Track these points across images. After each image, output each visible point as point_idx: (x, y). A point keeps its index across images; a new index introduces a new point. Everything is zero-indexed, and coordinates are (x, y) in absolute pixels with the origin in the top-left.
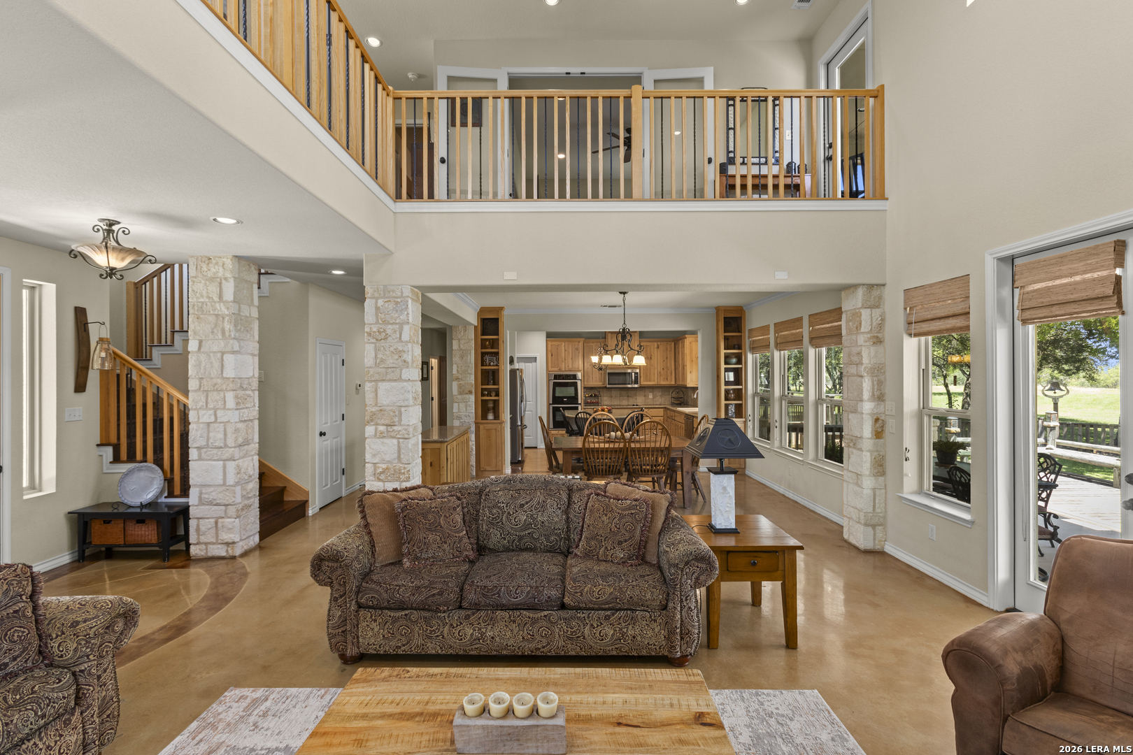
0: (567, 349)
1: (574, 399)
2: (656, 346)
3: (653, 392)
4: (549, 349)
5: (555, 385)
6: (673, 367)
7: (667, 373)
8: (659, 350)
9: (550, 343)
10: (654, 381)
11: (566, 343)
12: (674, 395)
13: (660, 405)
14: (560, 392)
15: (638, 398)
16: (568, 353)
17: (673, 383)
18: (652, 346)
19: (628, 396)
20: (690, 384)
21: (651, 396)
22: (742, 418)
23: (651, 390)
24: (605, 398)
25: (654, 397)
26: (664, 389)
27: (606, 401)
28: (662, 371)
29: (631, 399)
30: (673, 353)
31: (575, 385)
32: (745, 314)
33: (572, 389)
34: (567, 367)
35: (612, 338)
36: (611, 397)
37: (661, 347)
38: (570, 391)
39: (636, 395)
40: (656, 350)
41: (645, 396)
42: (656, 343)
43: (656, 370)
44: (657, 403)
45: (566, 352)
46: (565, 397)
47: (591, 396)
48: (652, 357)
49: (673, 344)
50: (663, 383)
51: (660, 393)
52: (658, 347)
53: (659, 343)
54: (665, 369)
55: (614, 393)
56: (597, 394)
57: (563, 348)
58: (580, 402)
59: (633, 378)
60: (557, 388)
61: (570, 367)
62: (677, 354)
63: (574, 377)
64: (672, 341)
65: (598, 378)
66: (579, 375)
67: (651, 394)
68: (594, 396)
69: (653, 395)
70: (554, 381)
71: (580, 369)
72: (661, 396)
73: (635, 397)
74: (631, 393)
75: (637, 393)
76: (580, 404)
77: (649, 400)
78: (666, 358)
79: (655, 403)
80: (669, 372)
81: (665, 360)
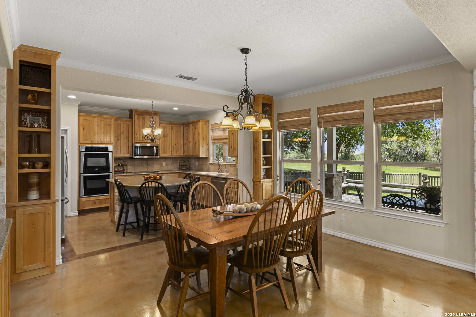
0: (99, 124)
1: (106, 169)
2: (171, 128)
4: (81, 122)
5: (87, 156)
6: (182, 143)
7: (178, 147)
8: (173, 131)
9: (81, 118)
10: (169, 153)
11: (99, 119)
12: (182, 163)
13: (171, 170)
14: (91, 162)
15: (155, 166)
16: (101, 128)
17: (182, 154)
18: (168, 128)
19: (148, 165)
20: (203, 155)
21: (164, 164)
22: (271, 178)
23: (166, 160)
25: (167, 165)
26: (174, 159)
27: (130, 168)
28: (175, 146)
29: (149, 167)
30: (182, 133)
31: (107, 156)
32: (273, 102)
33: (104, 159)
34: (98, 140)
35: (138, 119)
37: (174, 128)
38: (102, 161)
39: (153, 164)
40: (170, 130)
41: (160, 164)
42: (170, 126)
43: (171, 145)
44: (169, 169)
45: (99, 127)
46: (97, 167)
47: (119, 165)
48: (168, 135)
49: (182, 127)
50: (175, 154)
51: (171, 162)
52: (172, 128)
53: (173, 125)
54: (177, 145)
55: (137, 162)
56: (123, 163)
57: (96, 123)
58: (110, 171)
59: (155, 151)
60: (88, 159)
61: (102, 140)
62: (186, 134)
63: (106, 149)
64: (182, 125)
65: (125, 151)
66: (110, 148)
67: (165, 162)
68: (121, 165)
69: (166, 163)
70: (86, 152)
71: (112, 143)
72: (172, 164)
73: (153, 166)
74: (150, 162)
75: (155, 162)
76: (111, 172)
77: (163, 167)
78: (177, 136)
79: (167, 170)
80: (179, 146)
81: (177, 138)
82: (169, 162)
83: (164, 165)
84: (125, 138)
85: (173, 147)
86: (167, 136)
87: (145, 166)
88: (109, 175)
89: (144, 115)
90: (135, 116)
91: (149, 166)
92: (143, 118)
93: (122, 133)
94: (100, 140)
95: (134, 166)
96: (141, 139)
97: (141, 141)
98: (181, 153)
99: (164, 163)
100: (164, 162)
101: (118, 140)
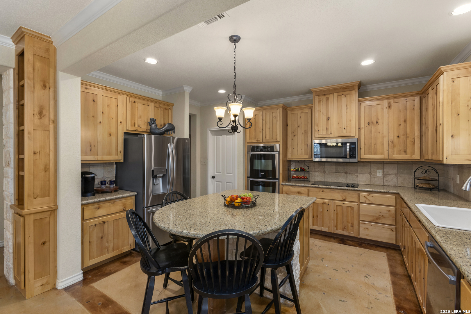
0: (264, 119)
1: (271, 173)
2: (386, 106)
3: (383, 169)
5: (253, 158)
6: (417, 133)
7: (405, 142)
8: (391, 111)
10: (382, 154)
11: (264, 112)
12: (419, 174)
13: (395, 187)
15: (360, 175)
16: (266, 122)
17: (417, 156)
18: (379, 106)
19: (346, 173)
20: (449, 159)
23: (380, 166)
24: (317, 174)
25: (385, 175)
27: (317, 176)
28: (396, 140)
29: (349, 176)
30: (417, 112)
31: (273, 157)
33: (270, 162)
34: (264, 138)
35: (319, 102)
36: (324, 172)
37: (394, 105)
38: (268, 164)
40: (385, 111)
41: (370, 173)
42: (385, 102)
43: (386, 139)
45: (264, 122)
46: (262, 171)
47: (297, 170)
48: (379, 121)
49: (417, 99)
50: (397, 156)
51: (395, 171)
52: (389, 106)
53: (391, 101)
54: (402, 137)
55: (327, 168)
56: (306, 168)
57: (261, 118)
58: (277, 177)
59: (348, 150)
60: (254, 161)
61: (268, 137)
62: (424, 113)
63: (272, 149)
64: (416, 95)
65: (303, 151)
66: (277, 147)
67: (381, 171)
68: (300, 170)
69: (383, 172)
70: (252, 153)
71: (279, 140)
72: (397, 175)
73: (356, 174)
74: (349, 168)
75: (359, 169)
76: (278, 179)
77: (376, 179)
78: (402, 120)
79: (386, 184)
80: (408, 141)
81: (402, 124)
82: (392, 171)
83: (378, 175)
84: (304, 133)
85: (393, 142)
86: (377, 122)
87: (342, 174)
88: (275, 182)
89: (329, 94)
90: (315, 98)
91: (348, 174)
92: (327, 99)
93: (299, 127)
94: (266, 137)
95: (324, 173)
96: (324, 133)
97: (324, 135)
98: (413, 153)
99: (378, 171)
100: (379, 169)
101: (295, 136)
